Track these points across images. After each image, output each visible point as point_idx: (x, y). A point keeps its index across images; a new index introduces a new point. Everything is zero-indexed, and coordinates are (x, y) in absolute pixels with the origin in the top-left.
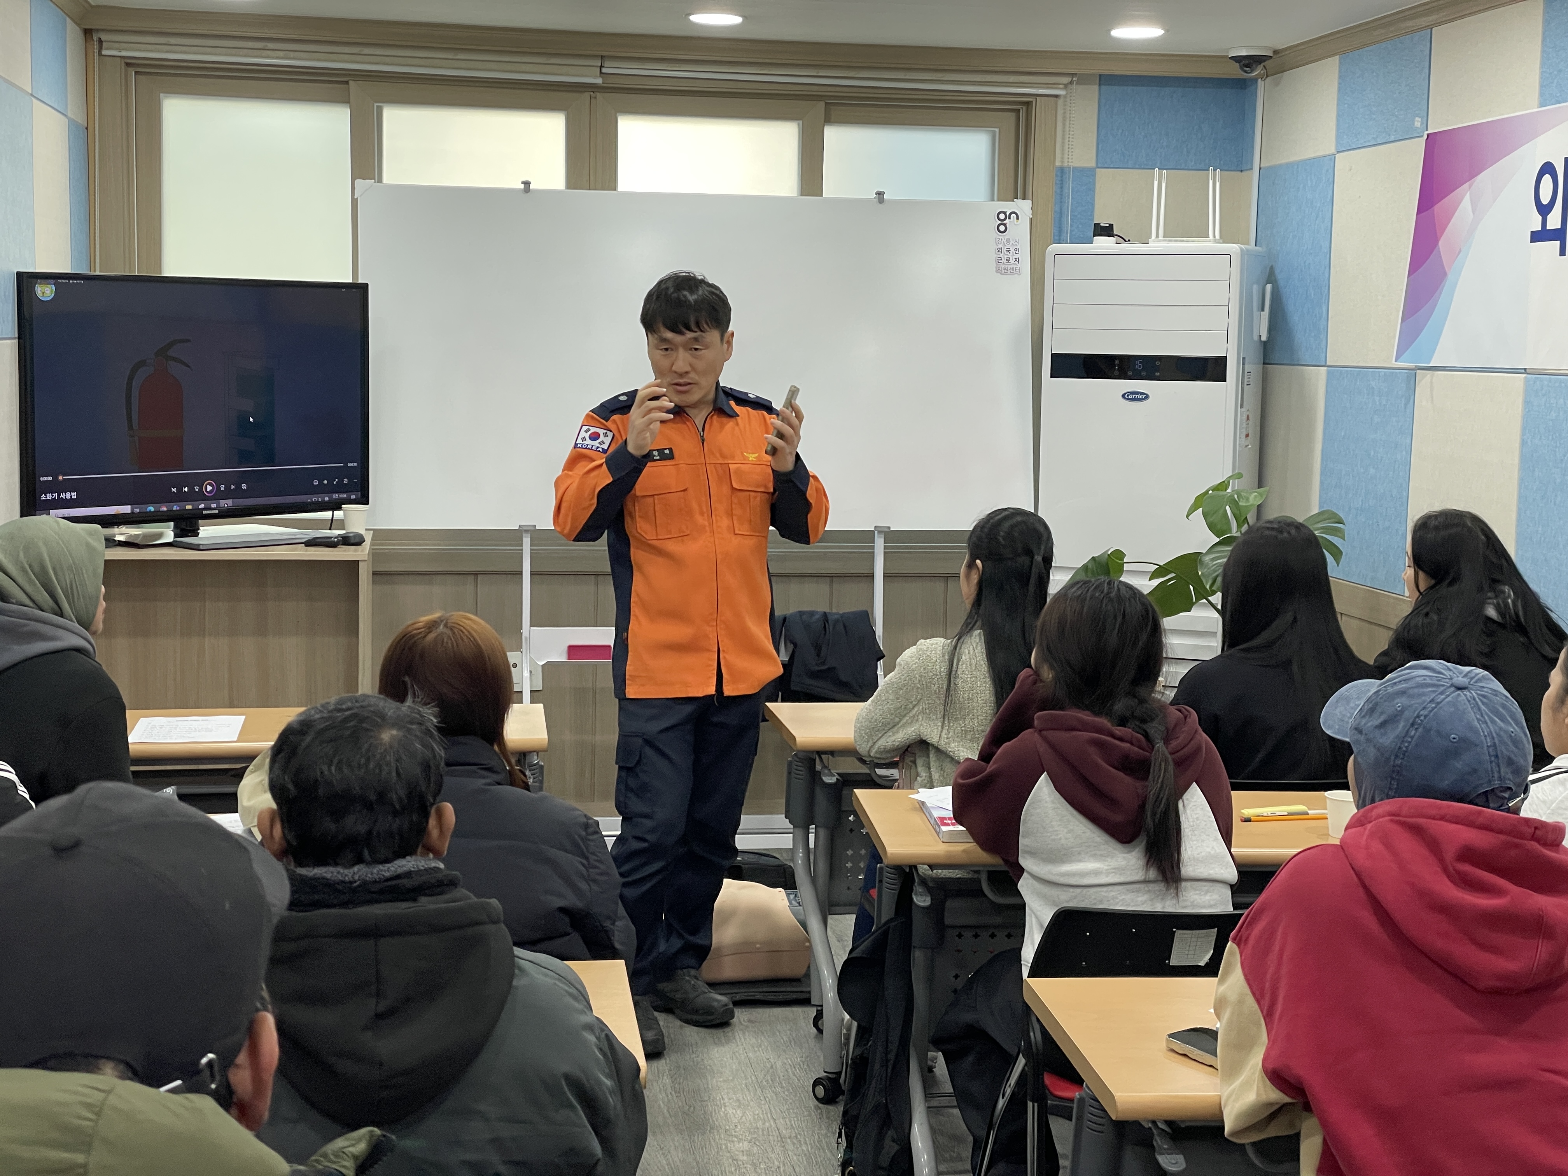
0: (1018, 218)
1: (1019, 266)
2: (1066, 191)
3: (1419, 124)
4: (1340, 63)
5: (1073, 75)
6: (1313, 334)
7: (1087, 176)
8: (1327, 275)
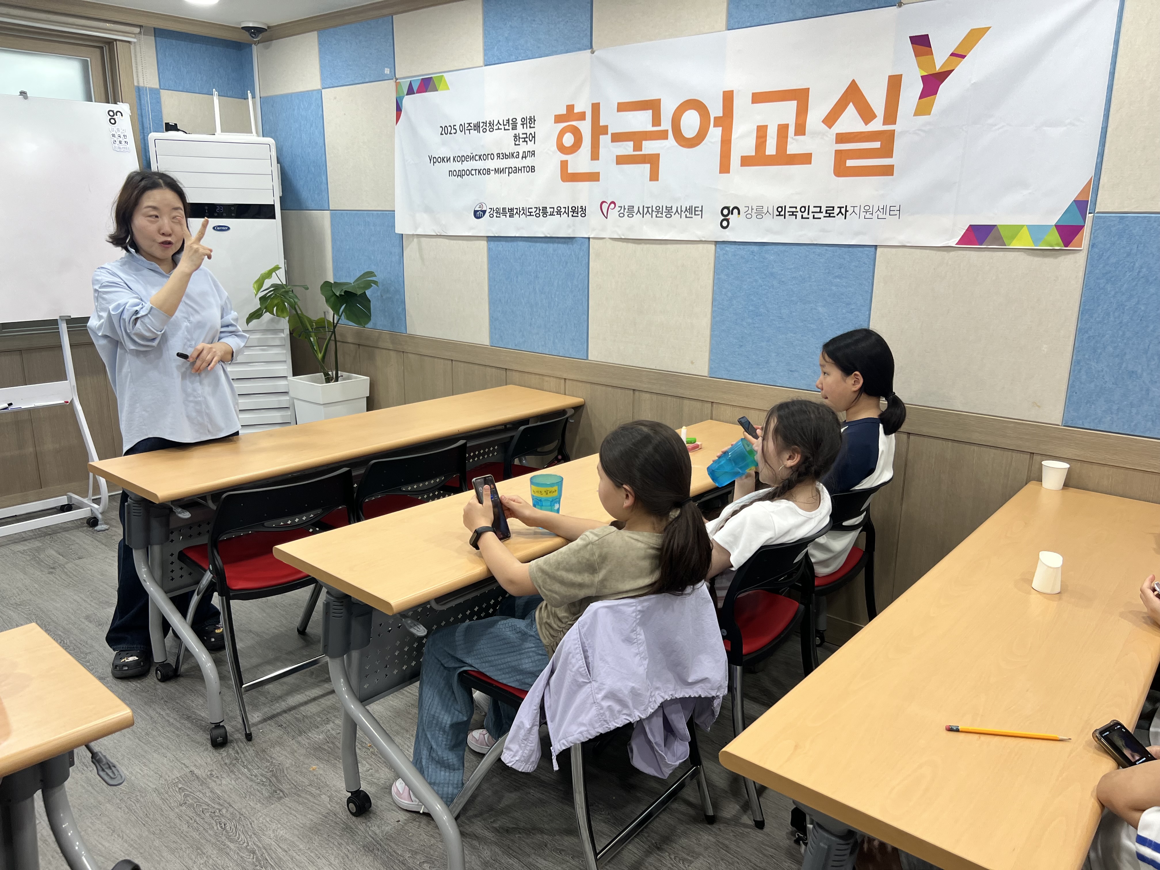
0: (122, 115)
1: (128, 146)
2: (143, 102)
3: (388, 72)
4: (319, 36)
5: (141, 27)
6: (316, 192)
7: (155, 93)
8: (324, 159)
